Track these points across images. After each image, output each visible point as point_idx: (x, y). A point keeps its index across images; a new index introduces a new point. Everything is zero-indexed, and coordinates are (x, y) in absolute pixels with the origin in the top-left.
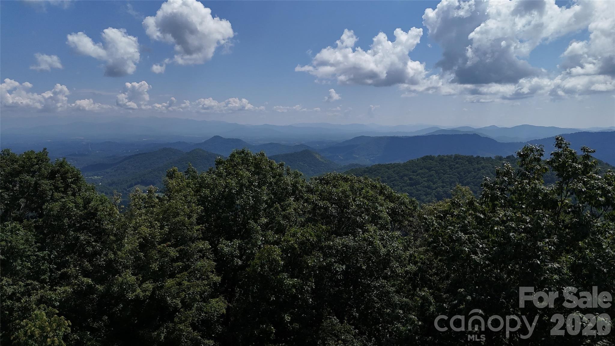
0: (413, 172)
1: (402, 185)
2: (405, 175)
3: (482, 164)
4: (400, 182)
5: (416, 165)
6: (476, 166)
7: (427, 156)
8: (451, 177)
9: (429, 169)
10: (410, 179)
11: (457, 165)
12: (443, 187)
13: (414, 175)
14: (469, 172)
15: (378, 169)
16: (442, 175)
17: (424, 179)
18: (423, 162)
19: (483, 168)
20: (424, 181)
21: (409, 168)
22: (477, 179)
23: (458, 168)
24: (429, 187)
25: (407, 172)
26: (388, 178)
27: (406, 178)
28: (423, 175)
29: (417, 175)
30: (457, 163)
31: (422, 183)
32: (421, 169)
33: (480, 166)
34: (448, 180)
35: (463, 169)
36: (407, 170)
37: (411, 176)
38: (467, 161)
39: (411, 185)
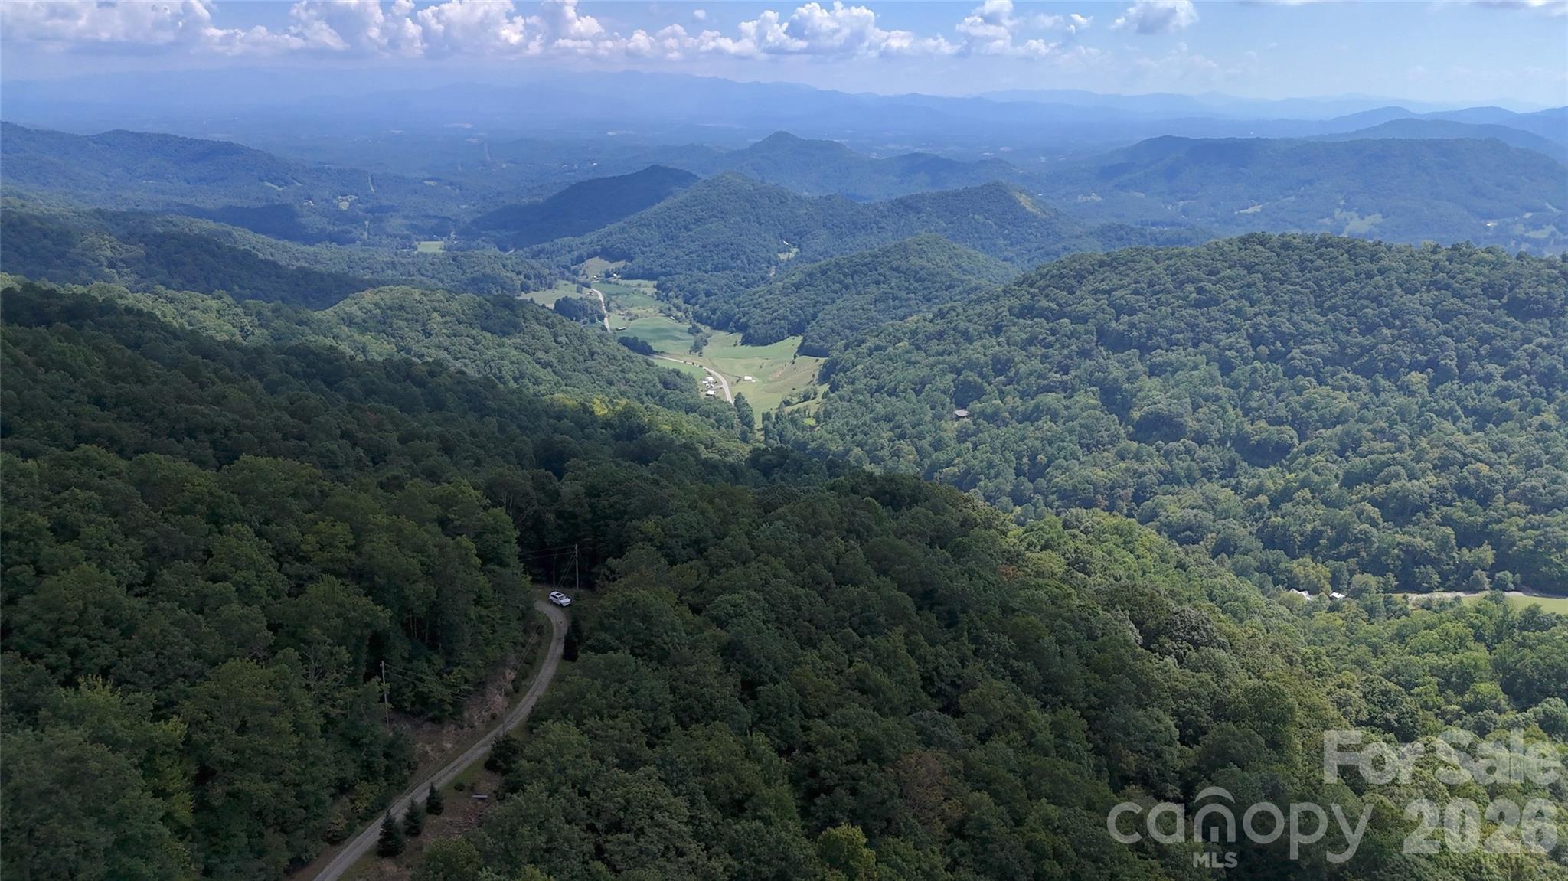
0: (1211, 273)
1: (1176, 304)
2: (1190, 280)
3: (1382, 263)
4: (1174, 297)
5: (1222, 255)
6: (1367, 266)
7: (1252, 236)
8: (1296, 292)
9: (1250, 268)
10: (1200, 291)
11: (1319, 262)
12: (1271, 314)
13: (1210, 281)
14: (1344, 281)
15: (1133, 261)
16: (1277, 284)
17: (1231, 293)
18: (1240, 249)
19: (1381, 272)
20: (1232, 297)
21: (1203, 262)
22: (1360, 298)
23: (1318, 269)
24: (1238, 312)
25: (1195, 273)
26: (1151, 284)
27: (1190, 287)
28: (1231, 284)
29: (1218, 282)
30: (1320, 257)
31: (1224, 301)
32: (1230, 268)
33: (1374, 267)
34: (1286, 297)
35: (1331, 272)
36: (1198, 266)
37: (1202, 284)
38: (1348, 252)
39: (1198, 305)
